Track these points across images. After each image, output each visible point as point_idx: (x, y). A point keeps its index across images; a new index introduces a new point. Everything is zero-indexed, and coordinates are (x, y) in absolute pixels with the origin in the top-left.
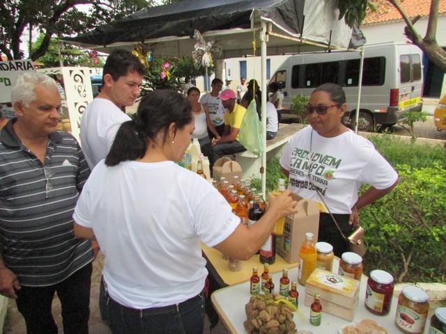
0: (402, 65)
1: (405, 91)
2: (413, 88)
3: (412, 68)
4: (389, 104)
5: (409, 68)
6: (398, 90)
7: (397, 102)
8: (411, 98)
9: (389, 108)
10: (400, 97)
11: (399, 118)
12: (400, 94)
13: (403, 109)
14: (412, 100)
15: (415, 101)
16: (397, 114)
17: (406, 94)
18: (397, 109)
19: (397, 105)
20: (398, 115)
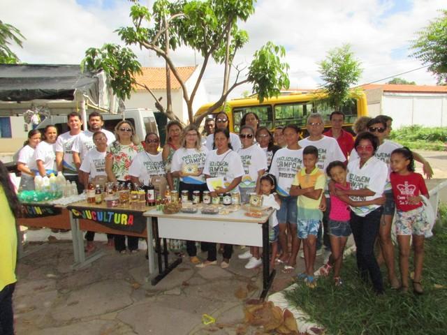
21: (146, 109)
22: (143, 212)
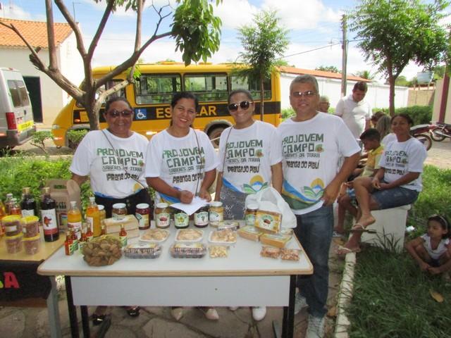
0: (12, 91)
1: (19, 115)
2: (25, 112)
3: (20, 93)
4: (6, 128)
5: (18, 94)
6: (13, 113)
7: (15, 125)
8: (25, 122)
9: (7, 132)
10: (16, 120)
11: (21, 140)
12: (16, 117)
13: (21, 132)
14: (27, 123)
15: (29, 124)
16: (17, 136)
17: (21, 118)
18: (17, 132)
19: (16, 128)
20: (18, 138)
21: (11, 69)
22: (36, 264)
